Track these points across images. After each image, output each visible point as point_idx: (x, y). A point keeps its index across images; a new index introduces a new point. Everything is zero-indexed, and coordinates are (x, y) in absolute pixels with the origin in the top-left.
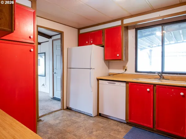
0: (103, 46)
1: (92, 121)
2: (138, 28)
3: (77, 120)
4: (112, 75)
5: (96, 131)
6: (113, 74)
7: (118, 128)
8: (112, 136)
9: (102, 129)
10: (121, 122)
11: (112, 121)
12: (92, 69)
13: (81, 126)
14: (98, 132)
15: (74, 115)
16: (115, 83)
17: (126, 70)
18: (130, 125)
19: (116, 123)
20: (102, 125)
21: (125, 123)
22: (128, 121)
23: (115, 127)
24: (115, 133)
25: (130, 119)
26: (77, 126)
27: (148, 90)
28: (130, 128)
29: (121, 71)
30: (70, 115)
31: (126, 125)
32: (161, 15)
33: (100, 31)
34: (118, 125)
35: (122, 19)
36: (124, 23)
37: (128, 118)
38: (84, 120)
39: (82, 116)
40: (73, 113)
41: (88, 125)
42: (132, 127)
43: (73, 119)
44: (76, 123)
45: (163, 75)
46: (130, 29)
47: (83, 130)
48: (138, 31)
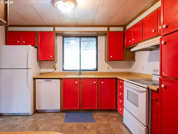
0: (36, 48)
1: (32, 119)
2: (65, 36)
3: (16, 123)
4: (43, 74)
5: (41, 126)
6: (45, 73)
7: (56, 117)
8: (55, 124)
9: (45, 122)
10: (56, 112)
11: (49, 113)
12: (29, 69)
13: (24, 127)
14: (43, 126)
15: (8, 120)
16: (50, 81)
17: (56, 69)
18: (63, 112)
19: (53, 114)
20: (43, 119)
21: (59, 112)
22: (62, 110)
23: (54, 117)
24: (56, 122)
25: (64, 107)
26: (19, 129)
27: (76, 83)
28: (64, 114)
29: (52, 70)
30: (3, 121)
31: (60, 114)
32: (81, 31)
33: (34, 33)
34: (55, 115)
35: (54, 26)
36: (56, 30)
37: (62, 107)
38: (24, 121)
39: (19, 117)
40: (6, 118)
41: (30, 123)
42: (65, 113)
43: (10, 123)
44: (16, 126)
45: (81, 71)
46: (58, 36)
47: (28, 129)
48: (65, 39)
